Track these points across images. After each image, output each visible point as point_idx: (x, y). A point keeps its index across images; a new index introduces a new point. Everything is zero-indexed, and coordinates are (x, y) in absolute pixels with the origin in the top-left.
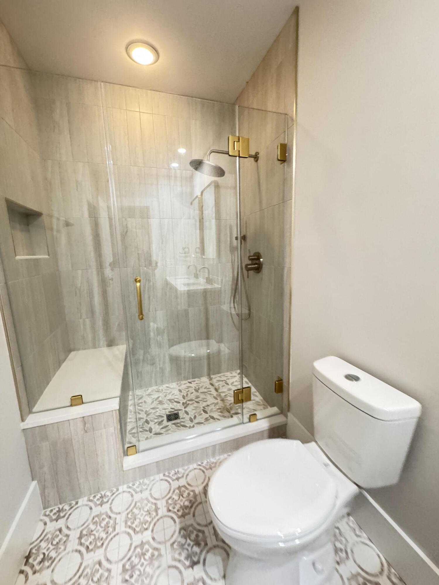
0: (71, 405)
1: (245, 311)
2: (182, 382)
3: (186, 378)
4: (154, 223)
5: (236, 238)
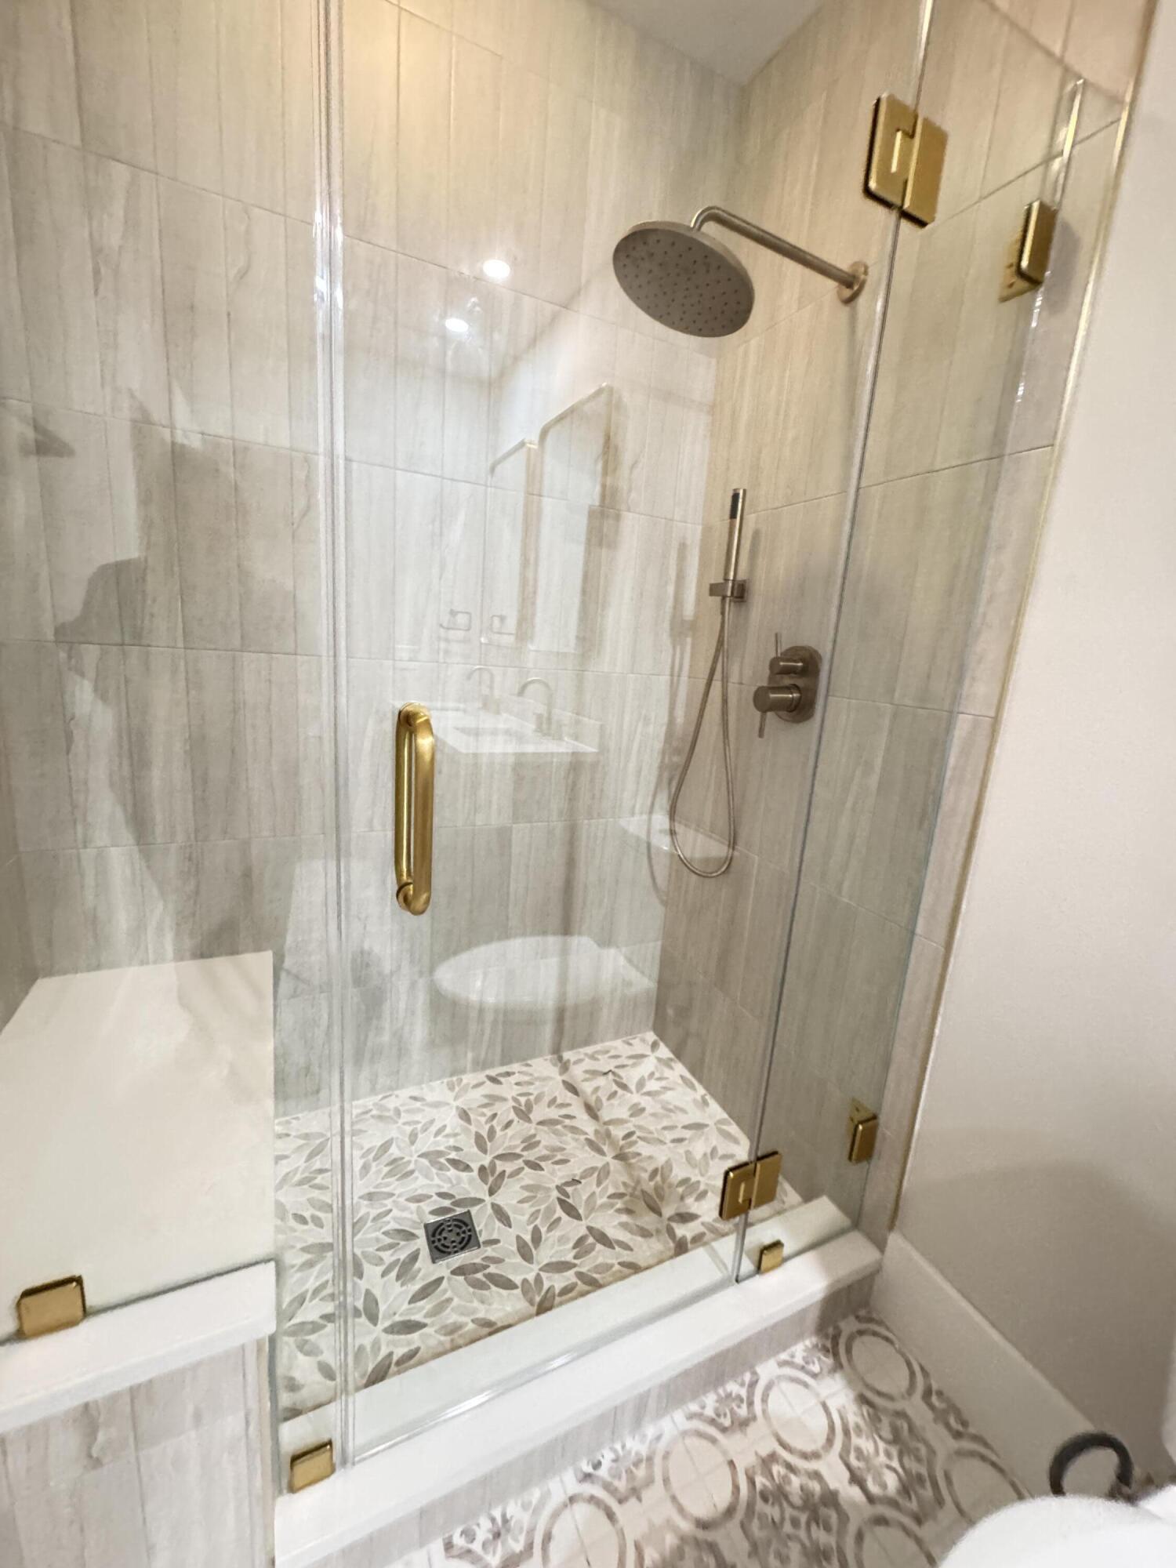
0: (20, 1335)
2: (465, 1079)
3: (480, 1066)
5: (714, 590)
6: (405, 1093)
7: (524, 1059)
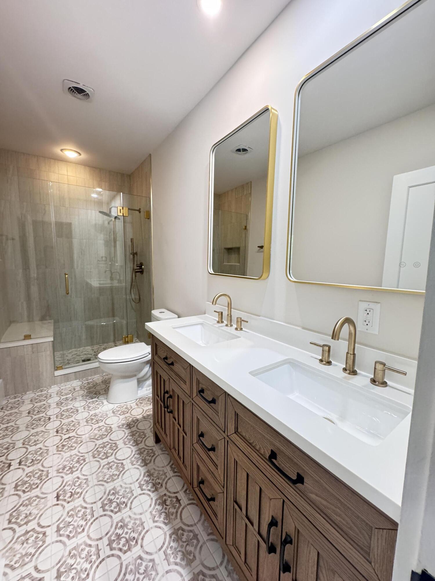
0: (24, 339)
1: (137, 297)
2: (94, 346)
3: (98, 343)
4: (76, 242)
5: (131, 254)
6: (82, 348)
7: (107, 343)
